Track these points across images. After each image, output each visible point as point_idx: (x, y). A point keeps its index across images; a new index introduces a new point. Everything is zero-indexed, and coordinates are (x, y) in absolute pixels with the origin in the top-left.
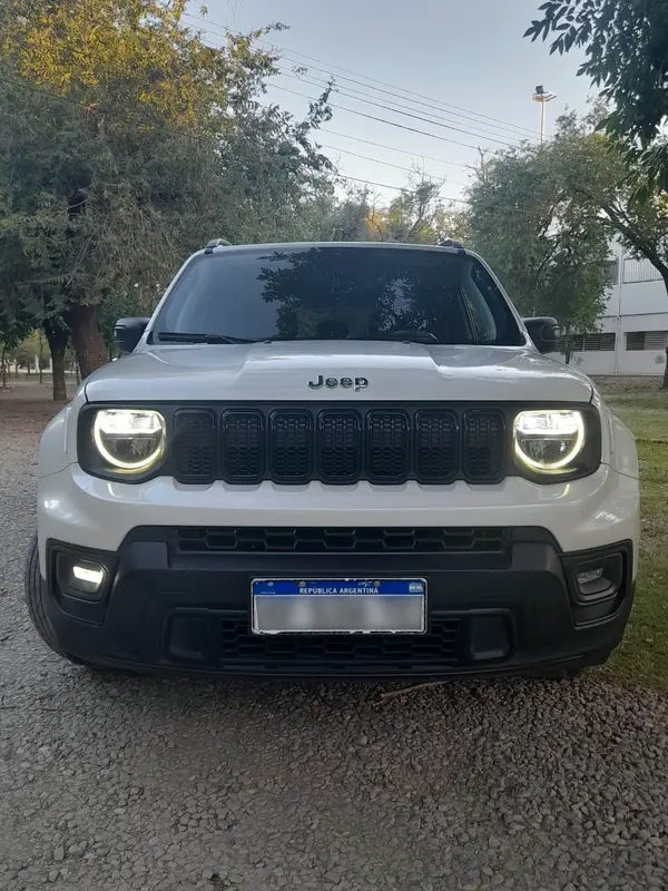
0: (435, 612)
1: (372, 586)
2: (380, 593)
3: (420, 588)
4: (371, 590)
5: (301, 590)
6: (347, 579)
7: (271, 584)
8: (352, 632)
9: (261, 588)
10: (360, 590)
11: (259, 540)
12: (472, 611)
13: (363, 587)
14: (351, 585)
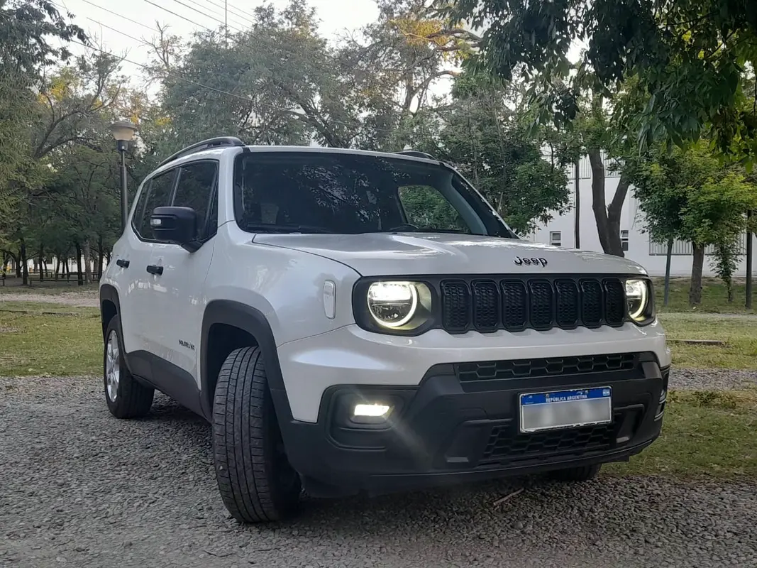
0: (615, 409)
1: (584, 394)
2: (588, 397)
3: (608, 393)
4: (583, 396)
5: (547, 400)
6: (571, 390)
7: (531, 397)
8: (574, 425)
9: (525, 400)
10: (578, 397)
11: (509, 370)
12: (630, 406)
13: (579, 394)
14: (574, 394)
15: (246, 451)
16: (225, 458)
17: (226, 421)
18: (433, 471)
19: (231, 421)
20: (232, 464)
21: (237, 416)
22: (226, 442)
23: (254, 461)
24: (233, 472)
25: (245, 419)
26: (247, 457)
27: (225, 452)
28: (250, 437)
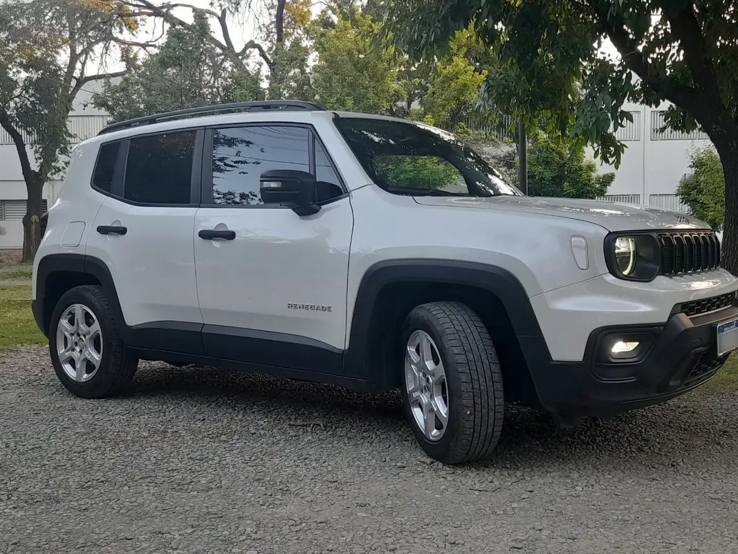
15: (491, 394)
16: (473, 403)
17: (470, 370)
18: (657, 395)
19: (474, 368)
20: (478, 408)
21: (479, 364)
22: (473, 388)
23: (497, 403)
24: (478, 415)
25: (486, 365)
26: (491, 400)
27: (472, 398)
28: (493, 382)
